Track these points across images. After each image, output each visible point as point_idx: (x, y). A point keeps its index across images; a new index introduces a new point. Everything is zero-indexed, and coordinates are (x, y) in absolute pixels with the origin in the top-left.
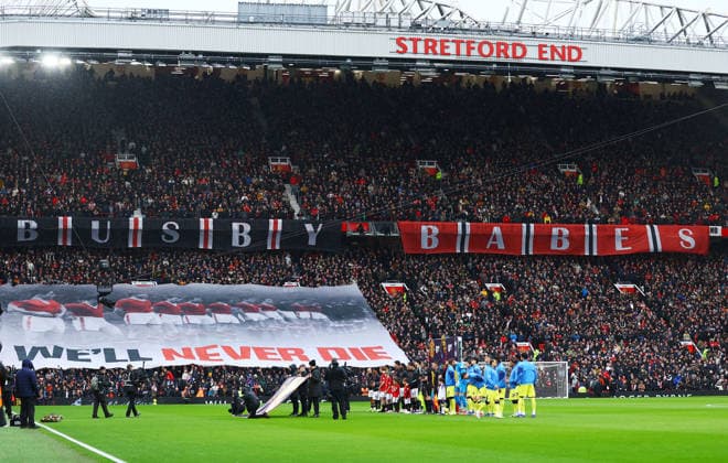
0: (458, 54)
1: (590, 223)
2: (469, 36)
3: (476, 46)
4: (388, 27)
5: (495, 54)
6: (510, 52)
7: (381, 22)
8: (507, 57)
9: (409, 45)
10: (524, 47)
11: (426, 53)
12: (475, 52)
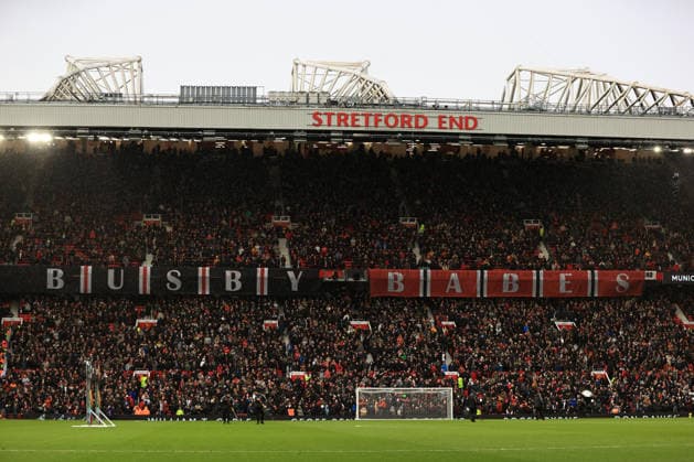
0: (367, 125)
1: (538, 269)
2: (377, 110)
3: (383, 118)
4: (307, 104)
5: (399, 125)
6: (413, 124)
7: (303, 100)
8: (410, 127)
9: (324, 119)
10: (425, 119)
11: (339, 125)
12: (382, 124)
